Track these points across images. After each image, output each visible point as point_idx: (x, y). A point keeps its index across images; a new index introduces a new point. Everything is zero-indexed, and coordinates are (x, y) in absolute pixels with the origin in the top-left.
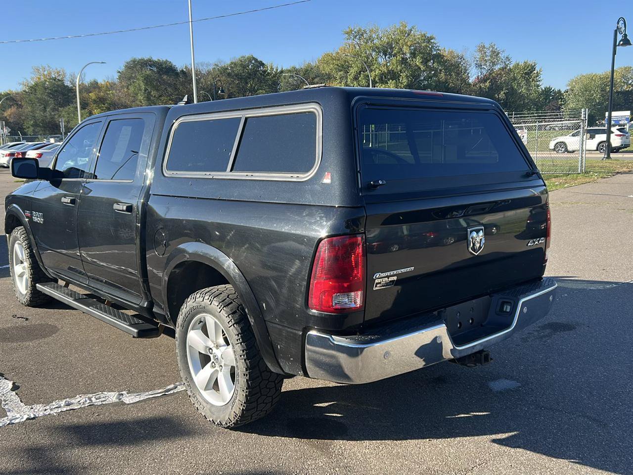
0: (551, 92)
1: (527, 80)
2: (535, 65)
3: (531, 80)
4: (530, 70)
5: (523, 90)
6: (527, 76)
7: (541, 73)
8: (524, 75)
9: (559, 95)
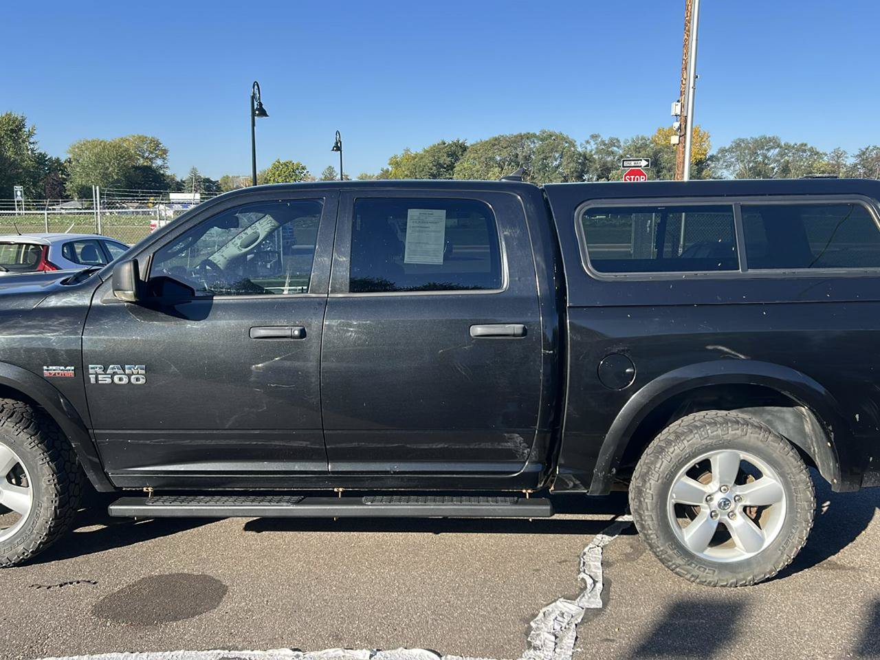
0: (47, 160)
1: (15, 141)
2: (23, 120)
3: (20, 141)
4: (17, 126)
5: (10, 154)
6: (14, 135)
7: (35, 132)
8: (9, 132)
9: (57, 166)
